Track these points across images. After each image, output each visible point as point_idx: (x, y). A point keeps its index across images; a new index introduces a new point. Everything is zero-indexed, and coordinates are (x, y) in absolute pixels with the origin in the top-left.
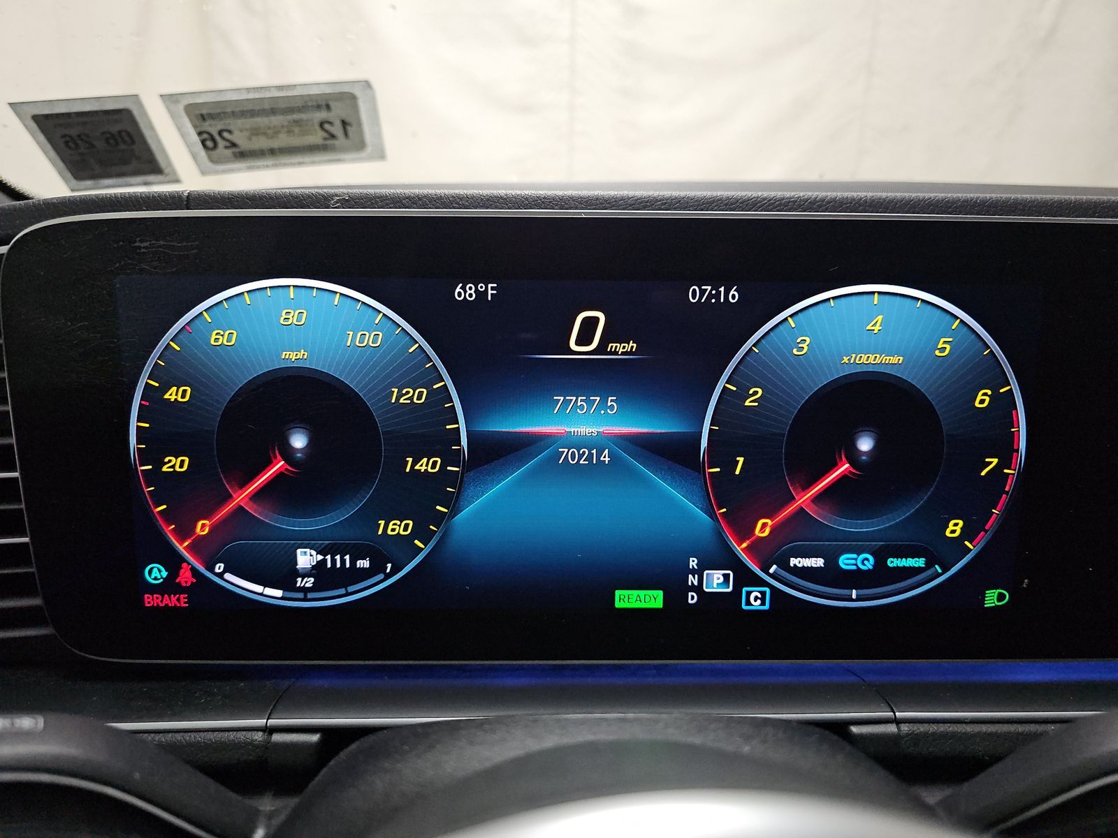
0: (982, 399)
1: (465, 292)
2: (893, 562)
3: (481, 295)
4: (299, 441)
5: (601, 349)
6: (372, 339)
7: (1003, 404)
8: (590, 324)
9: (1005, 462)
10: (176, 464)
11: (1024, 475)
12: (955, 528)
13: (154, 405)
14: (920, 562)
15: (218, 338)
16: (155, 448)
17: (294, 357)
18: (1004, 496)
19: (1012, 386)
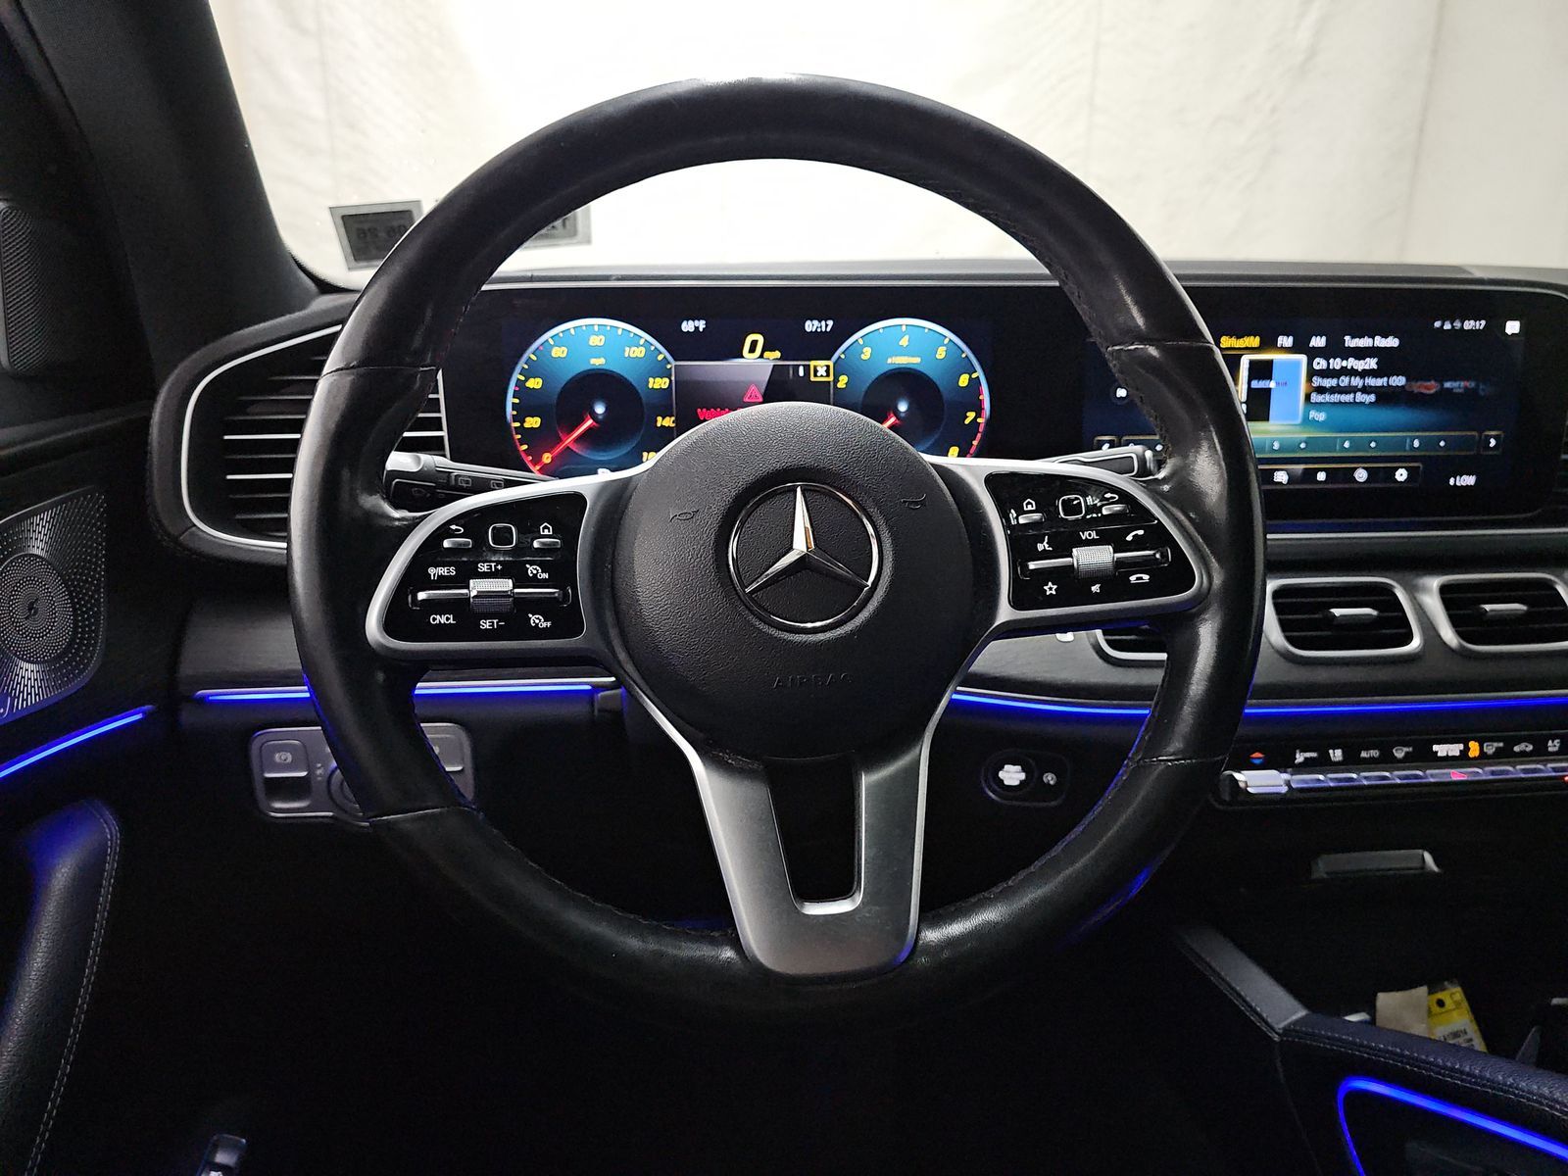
0: (964, 381)
1: (688, 326)
3: (697, 328)
4: (600, 409)
5: (761, 356)
6: (639, 352)
7: (975, 383)
8: (754, 344)
9: (979, 415)
10: (533, 422)
11: (988, 423)
12: (955, 449)
13: (522, 391)
15: (558, 352)
16: (522, 413)
17: (597, 362)
18: (979, 435)
19: (979, 373)
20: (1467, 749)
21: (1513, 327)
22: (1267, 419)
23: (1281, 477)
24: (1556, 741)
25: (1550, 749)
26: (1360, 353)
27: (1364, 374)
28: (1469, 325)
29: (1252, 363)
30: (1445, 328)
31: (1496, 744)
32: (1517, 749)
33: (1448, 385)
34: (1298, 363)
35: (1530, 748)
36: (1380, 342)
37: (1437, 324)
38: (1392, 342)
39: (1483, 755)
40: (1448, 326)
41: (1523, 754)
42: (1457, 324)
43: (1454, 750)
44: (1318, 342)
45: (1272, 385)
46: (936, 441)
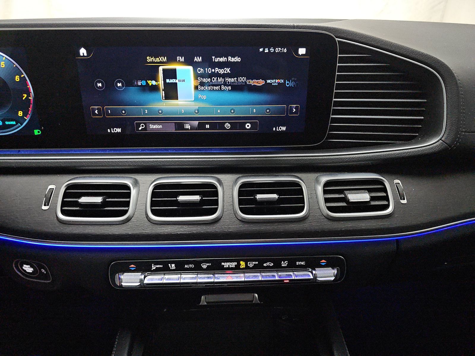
0: (17, 78)
2: (7, 123)
7: (23, 80)
9: (29, 95)
11: (35, 98)
12: (20, 113)
14: (14, 123)
18: (31, 105)
19: (24, 75)
20: (239, 264)
21: (302, 51)
22: (176, 98)
23: (188, 126)
24: (286, 262)
25: (282, 265)
26: (221, 65)
27: (224, 76)
28: (278, 50)
29: (164, 70)
30: (266, 51)
31: (254, 263)
32: (265, 265)
33: (269, 81)
34: (189, 71)
35: (272, 264)
36: (231, 59)
37: (261, 50)
38: (237, 59)
39: (247, 267)
40: (267, 51)
41: (268, 267)
42: (272, 50)
43: (233, 265)
44: (198, 59)
45: (177, 81)
46: (11, 108)
